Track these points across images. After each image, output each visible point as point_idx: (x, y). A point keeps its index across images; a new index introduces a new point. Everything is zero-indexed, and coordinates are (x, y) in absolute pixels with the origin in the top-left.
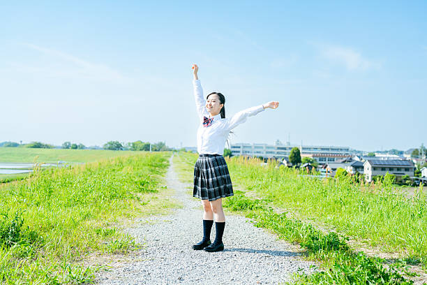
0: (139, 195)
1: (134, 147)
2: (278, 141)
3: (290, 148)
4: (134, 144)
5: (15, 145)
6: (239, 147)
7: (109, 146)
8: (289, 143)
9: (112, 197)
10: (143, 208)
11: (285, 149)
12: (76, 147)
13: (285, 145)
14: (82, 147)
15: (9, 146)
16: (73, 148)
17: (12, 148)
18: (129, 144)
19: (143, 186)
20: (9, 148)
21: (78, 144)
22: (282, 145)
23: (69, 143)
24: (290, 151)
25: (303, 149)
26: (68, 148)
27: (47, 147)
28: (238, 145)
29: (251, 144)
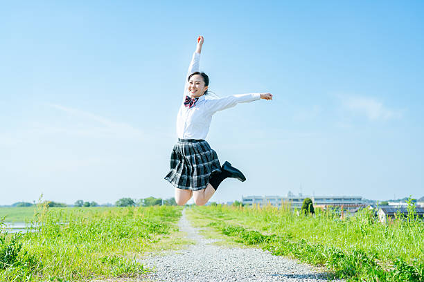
0: (151, 235)
1: (147, 203)
2: (290, 192)
3: (303, 200)
4: (146, 200)
5: (29, 205)
6: (251, 200)
7: (121, 202)
8: (301, 195)
9: (122, 236)
10: (154, 245)
11: (297, 200)
12: (88, 205)
13: (297, 196)
14: (95, 205)
15: (22, 206)
16: (86, 206)
17: (25, 208)
18: (142, 200)
19: (155, 229)
20: (22, 208)
21: (90, 202)
22: (294, 196)
23: (82, 201)
24: (302, 202)
25: (316, 199)
26: (80, 206)
27: (59, 205)
28: (250, 198)
29: (263, 196)
